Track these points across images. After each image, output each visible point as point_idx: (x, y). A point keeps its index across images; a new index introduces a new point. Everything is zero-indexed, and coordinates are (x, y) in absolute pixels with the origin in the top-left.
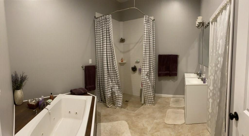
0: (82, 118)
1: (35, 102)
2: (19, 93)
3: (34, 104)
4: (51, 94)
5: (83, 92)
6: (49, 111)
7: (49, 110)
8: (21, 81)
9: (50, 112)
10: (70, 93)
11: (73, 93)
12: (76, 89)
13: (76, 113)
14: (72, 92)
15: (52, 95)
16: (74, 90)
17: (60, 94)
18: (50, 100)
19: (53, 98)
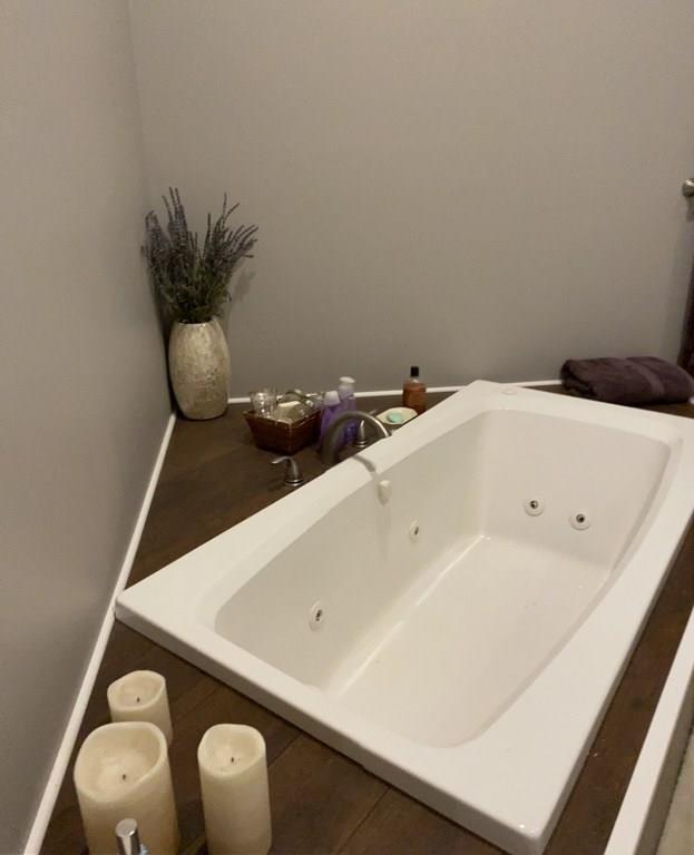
0: (618, 561)
1: (295, 408)
2: (200, 343)
3: (289, 422)
4: (415, 372)
5: (657, 386)
6: (377, 479)
7: (380, 470)
8: (211, 262)
9: (384, 483)
10: (558, 382)
11: (582, 382)
12: (602, 360)
13: (582, 520)
14: (575, 378)
15: (416, 381)
16: (594, 362)
17: (476, 382)
18: (400, 410)
19: (419, 402)
